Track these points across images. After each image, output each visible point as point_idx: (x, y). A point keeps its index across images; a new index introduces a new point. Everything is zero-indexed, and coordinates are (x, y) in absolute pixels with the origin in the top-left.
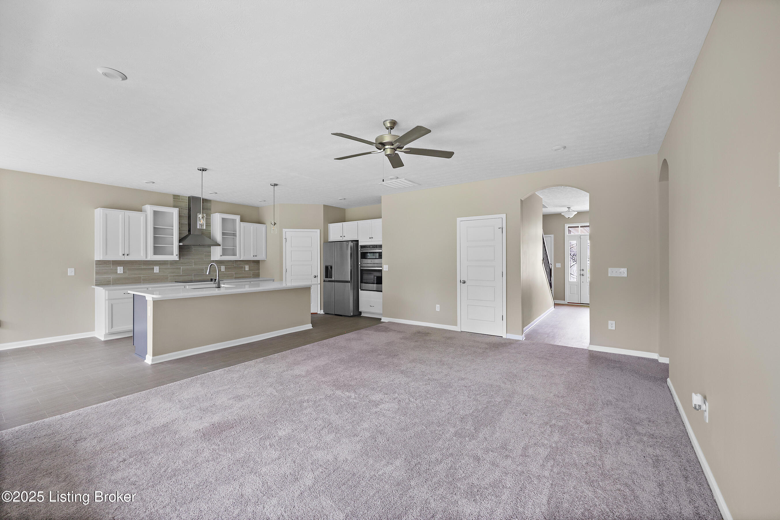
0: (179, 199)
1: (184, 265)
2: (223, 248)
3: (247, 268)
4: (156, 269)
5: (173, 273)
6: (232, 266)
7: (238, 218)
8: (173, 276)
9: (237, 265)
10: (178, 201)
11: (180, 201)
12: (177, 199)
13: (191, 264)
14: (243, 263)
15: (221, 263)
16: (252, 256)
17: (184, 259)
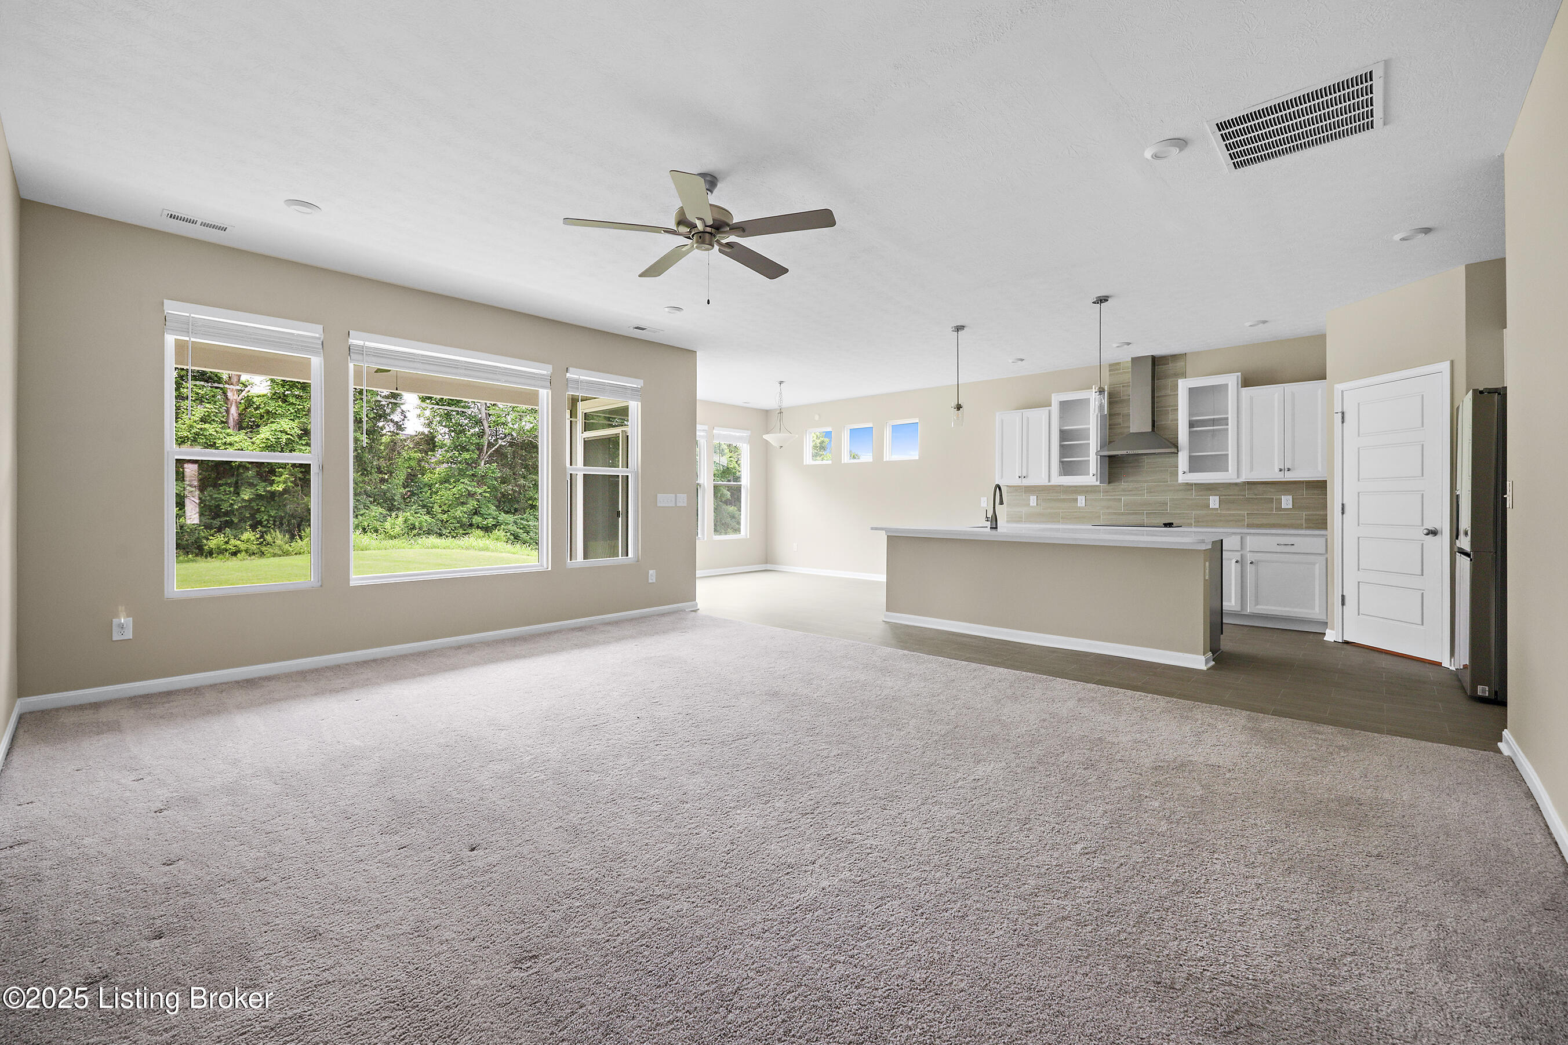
0: (1120, 370)
1: (1127, 493)
2: (1190, 457)
3: (1287, 502)
4: (1081, 501)
5: (1108, 508)
6: (1238, 495)
7: (1232, 380)
8: (1109, 514)
9: (1256, 495)
10: (1117, 374)
11: (1121, 374)
12: (1117, 370)
13: (1140, 492)
14: (1272, 490)
15: (1210, 489)
16: (1277, 470)
17: (1127, 482)
